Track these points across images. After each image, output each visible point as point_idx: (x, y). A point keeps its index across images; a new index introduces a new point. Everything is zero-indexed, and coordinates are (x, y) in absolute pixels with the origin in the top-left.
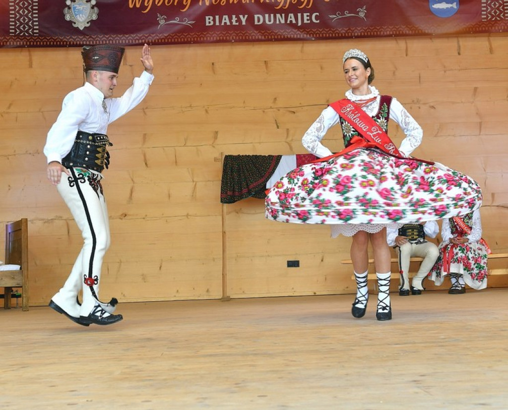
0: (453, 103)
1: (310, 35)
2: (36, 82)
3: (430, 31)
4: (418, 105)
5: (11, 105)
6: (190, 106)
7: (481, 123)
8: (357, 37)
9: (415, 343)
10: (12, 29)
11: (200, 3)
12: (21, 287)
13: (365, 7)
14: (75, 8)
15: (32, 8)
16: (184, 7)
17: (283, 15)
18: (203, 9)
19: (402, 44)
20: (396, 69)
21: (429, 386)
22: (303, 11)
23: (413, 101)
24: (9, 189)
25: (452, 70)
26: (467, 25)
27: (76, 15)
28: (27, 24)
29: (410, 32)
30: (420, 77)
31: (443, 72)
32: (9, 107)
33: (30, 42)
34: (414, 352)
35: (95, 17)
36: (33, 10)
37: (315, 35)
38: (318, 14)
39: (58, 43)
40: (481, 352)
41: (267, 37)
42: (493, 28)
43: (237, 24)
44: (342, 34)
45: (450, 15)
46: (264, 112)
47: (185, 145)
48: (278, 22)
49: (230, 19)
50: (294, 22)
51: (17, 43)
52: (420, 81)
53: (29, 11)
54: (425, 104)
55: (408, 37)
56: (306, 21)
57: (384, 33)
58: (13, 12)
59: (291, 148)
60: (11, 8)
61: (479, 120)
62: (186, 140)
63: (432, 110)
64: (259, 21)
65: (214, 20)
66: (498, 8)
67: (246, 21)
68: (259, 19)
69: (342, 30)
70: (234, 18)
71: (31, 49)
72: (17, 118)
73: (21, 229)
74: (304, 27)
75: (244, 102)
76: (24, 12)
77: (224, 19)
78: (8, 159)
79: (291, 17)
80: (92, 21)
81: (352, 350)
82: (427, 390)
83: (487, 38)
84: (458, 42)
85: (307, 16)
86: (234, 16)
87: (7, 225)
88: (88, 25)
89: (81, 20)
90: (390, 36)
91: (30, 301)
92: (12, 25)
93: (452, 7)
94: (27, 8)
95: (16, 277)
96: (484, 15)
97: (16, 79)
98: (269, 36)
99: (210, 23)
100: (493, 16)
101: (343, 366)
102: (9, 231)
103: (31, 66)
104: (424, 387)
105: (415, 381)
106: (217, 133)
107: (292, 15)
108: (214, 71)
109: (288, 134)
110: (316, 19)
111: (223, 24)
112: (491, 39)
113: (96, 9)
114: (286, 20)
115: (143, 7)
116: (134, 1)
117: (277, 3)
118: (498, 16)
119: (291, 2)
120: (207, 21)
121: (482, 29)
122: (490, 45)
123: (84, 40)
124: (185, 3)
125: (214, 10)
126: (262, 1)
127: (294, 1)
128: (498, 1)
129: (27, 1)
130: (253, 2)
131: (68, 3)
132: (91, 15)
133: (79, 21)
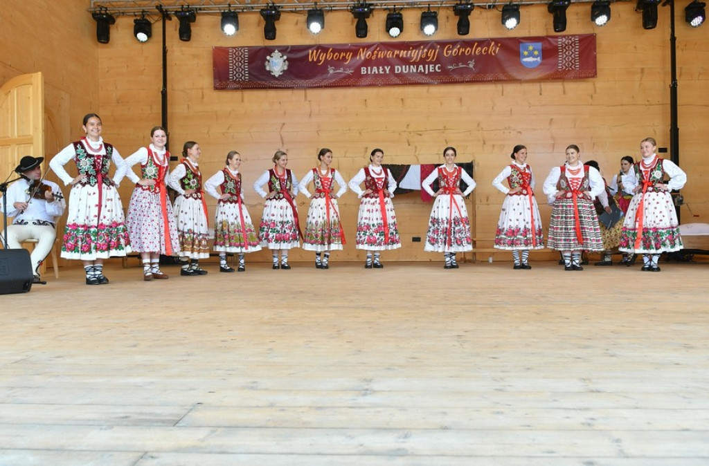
0: (535, 129)
1: (434, 81)
2: (246, 112)
3: (520, 78)
4: (509, 131)
5: (229, 127)
6: (349, 130)
7: (554, 145)
8: (467, 82)
10: (231, 76)
11: (358, 58)
13: (474, 60)
14: (272, 62)
16: (347, 60)
17: (415, 66)
18: (360, 62)
19: (499, 86)
20: (494, 104)
22: (429, 63)
23: (506, 128)
25: (534, 106)
26: (548, 73)
27: (273, 66)
28: (241, 73)
29: (506, 78)
30: (511, 111)
31: (528, 107)
32: (228, 129)
33: (243, 86)
36: (245, 62)
37: (437, 81)
38: (440, 65)
39: (261, 86)
41: (403, 82)
42: (567, 76)
43: (383, 73)
44: (456, 80)
45: (535, 66)
46: (400, 134)
47: (345, 157)
48: (411, 71)
49: (378, 69)
50: (423, 71)
51: (234, 86)
52: (511, 114)
53: (243, 64)
54: (514, 130)
55: (504, 82)
56: (431, 70)
57: (486, 79)
58: (232, 64)
59: (418, 160)
60: (230, 62)
61: (553, 142)
62: (346, 153)
63: (519, 134)
64: (398, 70)
65: (367, 70)
66: (571, 61)
67: (389, 71)
68: (398, 69)
69: (457, 77)
70: (381, 69)
71: (243, 90)
72: (233, 136)
74: (430, 75)
75: (386, 127)
76: (239, 64)
77: (374, 69)
79: (421, 67)
80: (284, 71)
83: (561, 83)
84: (541, 86)
85: (432, 67)
86: (381, 67)
88: (281, 74)
89: (277, 70)
90: (490, 81)
92: (231, 74)
93: (537, 61)
94: (241, 62)
96: (560, 66)
97: (233, 110)
98: (405, 81)
99: (364, 72)
100: (566, 67)
103: (243, 101)
106: (367, 148)
108: (366, 105)
110: (439, 69)
111: (373, 73)
112: (565, 83)
113: (287, 62)
114: (417, 69)
115: (319, 61)
116: (313, 56)
117: (411, 58)
118: (571, 67)
119: (421, 57)
120: (362, 70)
121: (558, 76)
122: (564, 87)
123: (278, 83)
124: (347, 58)
125: (367, 63)
126: (401, 56)
127: (424, 56)
128: (571, 56)
129: (241, 57)
130: (394, 56)
131: (268, 58)
132: (283, 65)
133: (275, 71)
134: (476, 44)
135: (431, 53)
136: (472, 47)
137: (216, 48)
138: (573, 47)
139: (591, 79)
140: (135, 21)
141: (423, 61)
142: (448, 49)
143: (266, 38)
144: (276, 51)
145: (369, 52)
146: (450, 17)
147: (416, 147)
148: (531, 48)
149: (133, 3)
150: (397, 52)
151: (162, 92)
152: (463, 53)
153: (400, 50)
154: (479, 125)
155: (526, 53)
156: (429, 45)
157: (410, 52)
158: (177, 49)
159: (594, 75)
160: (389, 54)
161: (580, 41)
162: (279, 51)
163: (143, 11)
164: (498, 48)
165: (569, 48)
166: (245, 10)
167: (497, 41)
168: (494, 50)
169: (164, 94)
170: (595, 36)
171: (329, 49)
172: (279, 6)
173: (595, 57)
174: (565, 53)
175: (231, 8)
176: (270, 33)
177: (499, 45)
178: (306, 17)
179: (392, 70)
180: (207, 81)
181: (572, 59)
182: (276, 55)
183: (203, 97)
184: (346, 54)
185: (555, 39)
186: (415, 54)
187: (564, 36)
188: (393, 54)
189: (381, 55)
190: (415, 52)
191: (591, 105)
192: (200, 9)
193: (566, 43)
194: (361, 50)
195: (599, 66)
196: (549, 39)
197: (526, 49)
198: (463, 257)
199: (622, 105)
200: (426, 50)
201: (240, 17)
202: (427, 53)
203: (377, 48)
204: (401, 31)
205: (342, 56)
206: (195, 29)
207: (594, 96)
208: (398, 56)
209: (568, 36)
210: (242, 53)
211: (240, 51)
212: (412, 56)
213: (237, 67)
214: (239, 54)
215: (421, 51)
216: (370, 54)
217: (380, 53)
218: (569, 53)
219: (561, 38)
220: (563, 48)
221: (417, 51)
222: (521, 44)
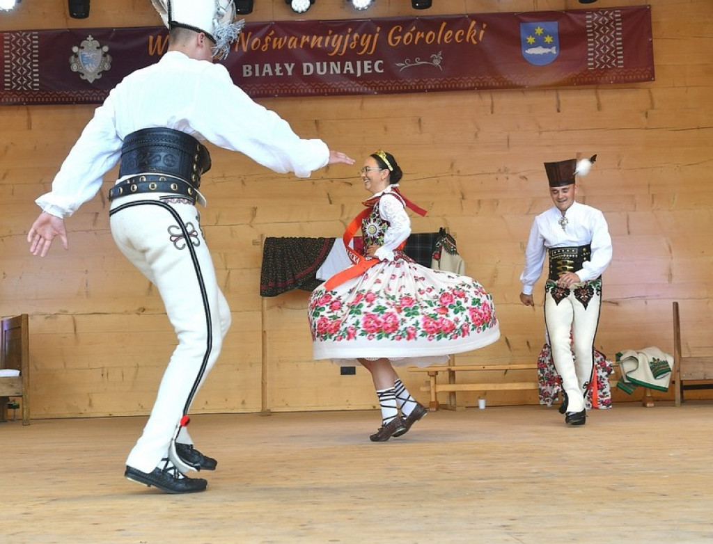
1: (372, 88)
2: (35, 147)
3: (522, 83)
4: (506, 175)
5: (5, 175)
6: (223, 177)
7: (584, 197)
8: (431, 90)
9: (502, 478)
10: (7, 82)
11: (236, 49)
12: (21, 396)
13: (440, 52)
14: (83, 56)
15: (31, 56)
17: (339, 63)
18: (240, 56)
19: (486, 98)
20: (479, 129)
21: (520, 533)
22: (363, 58)
23: (499, 170)
24: (4, 278)
25: (548, 131)
26: (570, 74)
27: (84, 64)
28: (25, 76)
29: (497, 84)
30: (508, 140)
31: (538, 134)
32: (4, 178)
33: (29, 98)
34: (502, 490)
35: (107, 67)
36: (33, 58)
37: (377, 89)
38: (382, 62)
39: (63, 99)
40: (580, 491)
41: (318, 90)
42: (602, 78)
43: (282, 74)
44: (411, 87)
45: (548, 63)
46: (313, 183)
47: (216, 224)
48: (332, 72)
49: (273, 68)
50: (352, 72)
51: (13, 100)
52: (508, 145)
53: (28, 61)
54: (514, 174)
55: (494, 90)
56: (366, 71)
57: (464, 86)
58: (9, 62)
60: (6, 56)
61: (583, 194)
62: (218, 218)
63: (524, 181)
64: (308, 71)
65: (253, 70)
66: (609, 54)
67: (293, 71)
68: (308, 68)
69: (412, 83)
70: (278, 67)
71: (30, 107)
72: (13, 191)
73: (20, 327)
74: (364, 78)
76: (21, 61)
77: (265, 69)
78: (3, 240)
79: (349, 66)
80: (103, 73)
81: (429, 485)
82: (519, 537)
83: (593, 91)
84: (557, 96)
85: (369, 64)
86: (277, 65)
87: (2, 321)
88: (99, 77)
89: (90, 71)
90: (471, 89)
91: (31, 413)
92: (7, 78)
93: (550, 52)
94: (25, 57)
95: (15, 385)
96: (591, 62)
97: (12, 143)
98: (320, 89)
99: (248, 73)
100: (602, 64)
101: (421, 507)
102: (4, 328)
103: (29, 127)
104: (514, 533)
105: (504, 526)
106: (255, 209)
107: (349, 63)
109: (343, 210)
110: (380, 69)
111: (264, 74)
112: (600, 92)
113: (108, 56)
114: (342, 69)
116: (156, 46)
117: (331, 49)
118: (609, 63)
119: (348, 47)
120: (245, 71)
121: (588, 79)
122: (598, 99)
123: (95, 95)
125: (253, 57)
126: (312, 45)
127: (353, 46)
128: (608, 44)
129: (25, 47)
130: (301, 47)
131: (75, 49)
132: (102, 64)
133: (88, 72)
134: (444, 24)
135: (366, 41)
136: (437, 31)
138: (612, 29)
139: (642, 84)
141: (352, 55)
142: (397, 33)
143: (72, 15)
144: (90, 38)
145: (256, 39)
147: (343, 206)
148: (539, 31)
150: (305, 39)
152: (422, 40)
153: (311, 34)
154: (452, 165)
155: (531, 40)
156: (362, 26)
157: (328, 39)
159: (651, 77)
160: (292, 43)
161: (624, 18)
162: (95, 38)
164: (482, 32)
165: (605, 30)
167: (480, 19)
168: (475, 34)
170: (649, 10)
173: (651, 45)
174: (598, 39)
176: (79, 5)
177: (485, 26)
179: (298, 69)
181: (612, 49)
182: (90, 44)
185: (580, 16)
186: (337, 43)
187: (596, 10)
188: (299, 42)
189: (277, 44)
190: (338, 38)
191: (646, 129)
193: (600, 20)
195: (656, 61)
196: (570, 15)
197: (532, 33)
198: (433, 400)
199: (699, 128)
200: (356, 35)
202: (359, 40)
203: (269, 31)
207: (650, 112)
208: (307, 45)
209: (603, 10)
210: (28, 42)
211: (25, 37)
212: (333, 45)
213: (18, 66)
214: (21, 42)
215: (348, 36)
216: (257, 42)
217: (275, 39)
218: (605, 39)
219: (592, 14)
220: (595, 30)
221: (341, 37)
222: (521, 24)
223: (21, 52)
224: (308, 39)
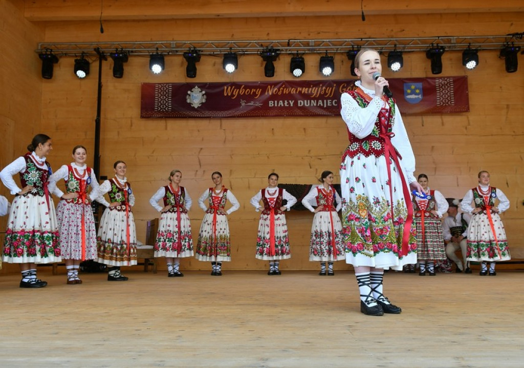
1: (331, 113)
2: (168, 139)
3: (405, 112)
5: (154, 151)
6: (259, 154)
7: (436, 168)
10: (156, 107)
11: (266, 93)
14: (193, 95)
15: (168, 95)
16: (257, 95)
17: (315, 101)
18: (268, 97)
22: (327, 99)
25: (418, 135)
26: (428, 108)
27: (193, 100)
28: (165, 104)
31: (413, 136)
32: (153, 153)
33: (166, 115)
35: (204, 101)
36: (168, 96)
37: (334, 113)
38: (336, 101)
39: (182, 116)
42: (444, 110)
43: (288, 106)
45: (418, 102)
47: (255, 177)
49: (284, 103)
50: (322, 105)
51: (158, 115)
53: (166, 97)
56: (329, 105)
58: (157, 98)
60: (156, 95)
62: (255, 174)
64: (301, 104)
65: (274, 103)
66: (447, 98)
67: (293, 104)
68: (301, 103)
71: (166, 119)
72: (157, 159)
73: (154, 225)
74: (328, 108)
75: (291, 152)
76: (163, 97)
77: (280, 103)
78: (151, 183)
79: (320, 102)
80: (202, 103)
83: (440, 116)
84: (422, 118)
85: (330, 102)
86: (286, 101)
87: (148, 222)
88: (200, 105)
91: (158, 267)
92: (156, 105)
93: (418, 98)
94: (165, 95)
95: (150, 253)
96: (438, 102)
97: (157, 136)
98: (306, 113)
100: (444, 103)
102: (149, 225)
103: (166, 129)
108: (273, 134)
109: (317, 172)
110: (335, 104)
111: (279, 105)
112: (443, 117)
113: (205, 96)
114: (317, 104)
115: (232, 95)
116: (227, 92)
117: (312, 94)
118: (447, 103)
119: (320, 93)
120: (270, 104)
121: (437, 111)
122: (442, 120)
123: (198, 114)
124: (257, 93)
125: (274, 97)
126: (303, 92)
127: (323, 93)
128: (447, 94)
129: (165, 91)
130: (297, 92)
131: (189, 92)
132: (202, 99)
133: (195, 103)
135: (329, 91)
137: (144, 83)
138: (448, 87)
139: (464, 113)
140: (76, 61)
141: (322, 97)
142: (343, 87)
143: (188, 76)
144: (196, 87)
146: (344, 61)
147: (317, 169)
148: (413, 87)
149: (75, 46)
150: (299, 89)
151: (96, 121)
153: (302, 87)
155: (409, 91)
156: (327, 83)
157: (310, 89)
158: (111, 85)
159: (468, 110)
160: (293, 91)
161: (454, 81)
162: (199, 87)
163: (83, 53)
165: (445, 87)
166: (170, 53)
169: (98, 122)
170: (467, 78)
171: (242, 85)
172: (199, 50)
173: (467, 95)
174: (442, 92)
175: (158, 51)
176: (191, 71)
178: (222, 59)
180: (136, 111)
181: (448, 96)
182: (196, 90)
183: (131, 126)
184: (256, 91)
185: (433, 80)
186: (314, 91)
187: (441, 78)
188: (297, 90)
189: (286, 91)
190: (315, 89)
191: (466, 135)
192: (132, 52)
193: (443, 83)
194: (269, 87)
195: (471, 103)
196: (429, 80)
197: (410, 88)
199: (492, 135)
200: (324, 88)
201: (166, 59)
202: (325, 90)
203: (282, 85)
204: (303, 72)
205: (252, 91)
206: (126, 69)
207: (468, 127)
208: (300, 92)
209: (444, 78)
210: (167, 89)
211: (165, 86)
212: (313, 92)
213: (162, 100)
214: (164, 89)
215: (320, 88)
216: (276, 90)
217: (285, 89)
218: (445, 92)
219: (439, 79)
220: (440, 87)
221: (317, 88)
222: (404, 84)
223: (163, 93)
224: (301, 89)
